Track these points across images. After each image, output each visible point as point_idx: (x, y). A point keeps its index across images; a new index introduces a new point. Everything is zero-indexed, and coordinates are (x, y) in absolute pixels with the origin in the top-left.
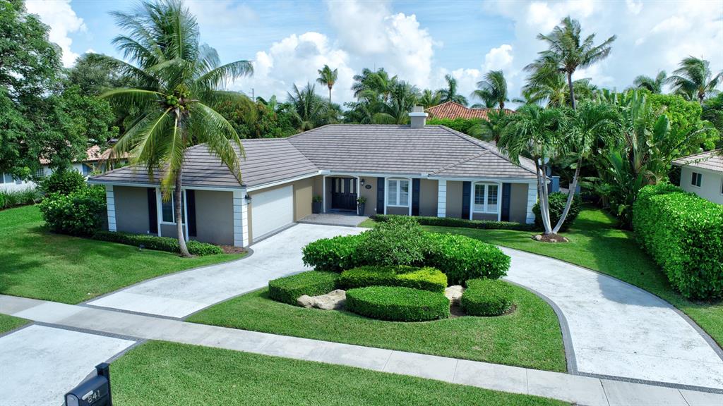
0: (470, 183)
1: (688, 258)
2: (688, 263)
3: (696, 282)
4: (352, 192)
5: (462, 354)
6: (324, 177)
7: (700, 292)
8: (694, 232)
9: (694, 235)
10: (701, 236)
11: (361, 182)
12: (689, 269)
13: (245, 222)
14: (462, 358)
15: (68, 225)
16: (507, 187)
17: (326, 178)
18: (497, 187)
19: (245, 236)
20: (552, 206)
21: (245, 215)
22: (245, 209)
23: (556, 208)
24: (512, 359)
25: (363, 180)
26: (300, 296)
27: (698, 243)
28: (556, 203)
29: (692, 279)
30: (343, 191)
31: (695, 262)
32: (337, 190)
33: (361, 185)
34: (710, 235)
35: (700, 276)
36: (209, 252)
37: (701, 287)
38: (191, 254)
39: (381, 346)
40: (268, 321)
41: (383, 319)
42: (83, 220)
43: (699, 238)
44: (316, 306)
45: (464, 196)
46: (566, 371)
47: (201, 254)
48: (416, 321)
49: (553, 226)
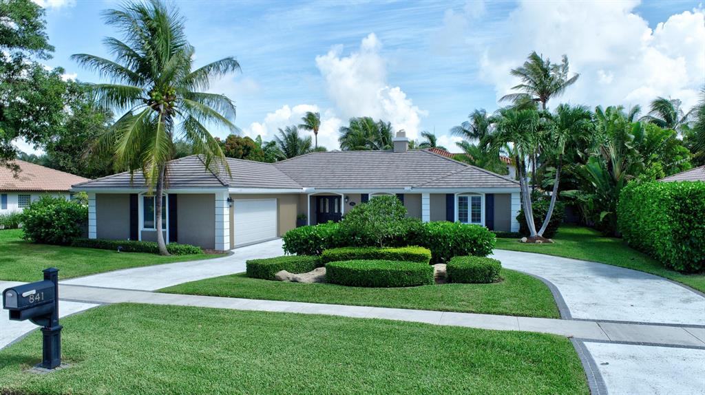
0: (453, 195)
1: (677, 225)
2: (677, 232)
3: (688, 252)
4: (336, 211)
5: (447, 307)
6: (309, 196)
7: (693, 262)
8: (681, 199)
9: (681, 201)
10: (688, 201)
11: (345, 199)
12: (679, 238)
13: (227, 225)
14: (447, 311)
15: (47, 234)
16: (490, 197)
17: (310, 196)
18: (480, 198)
19: (227, 239)
20: (535, 211)
21: (226, 218)
22: (226, 211)
23: (540, 213)
24: (501, 310)
25: (347, 197)
26: (278, 272)
27: (685, 209)
28: (540, 208)
29: (684, 248)
30: (328, 212)
31: (685, 229)
32: (322, 211)
33: (345, 202)
34: (697, 201)
35: (692, 245)
36: (188, 252)
37: (693, 257)
38: (170, 253)
39: (362, 303)
40: (242, 290)
41: (365, 286)
42: (63, 228)
43: (686, 204)
44: (295, 281)
45: (447, 209)
46: (559, 317)
47: (180, 254)
48: (399, 286)
49: (538, 230)
